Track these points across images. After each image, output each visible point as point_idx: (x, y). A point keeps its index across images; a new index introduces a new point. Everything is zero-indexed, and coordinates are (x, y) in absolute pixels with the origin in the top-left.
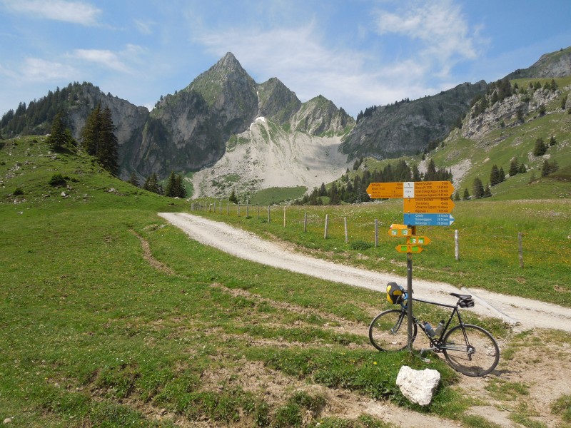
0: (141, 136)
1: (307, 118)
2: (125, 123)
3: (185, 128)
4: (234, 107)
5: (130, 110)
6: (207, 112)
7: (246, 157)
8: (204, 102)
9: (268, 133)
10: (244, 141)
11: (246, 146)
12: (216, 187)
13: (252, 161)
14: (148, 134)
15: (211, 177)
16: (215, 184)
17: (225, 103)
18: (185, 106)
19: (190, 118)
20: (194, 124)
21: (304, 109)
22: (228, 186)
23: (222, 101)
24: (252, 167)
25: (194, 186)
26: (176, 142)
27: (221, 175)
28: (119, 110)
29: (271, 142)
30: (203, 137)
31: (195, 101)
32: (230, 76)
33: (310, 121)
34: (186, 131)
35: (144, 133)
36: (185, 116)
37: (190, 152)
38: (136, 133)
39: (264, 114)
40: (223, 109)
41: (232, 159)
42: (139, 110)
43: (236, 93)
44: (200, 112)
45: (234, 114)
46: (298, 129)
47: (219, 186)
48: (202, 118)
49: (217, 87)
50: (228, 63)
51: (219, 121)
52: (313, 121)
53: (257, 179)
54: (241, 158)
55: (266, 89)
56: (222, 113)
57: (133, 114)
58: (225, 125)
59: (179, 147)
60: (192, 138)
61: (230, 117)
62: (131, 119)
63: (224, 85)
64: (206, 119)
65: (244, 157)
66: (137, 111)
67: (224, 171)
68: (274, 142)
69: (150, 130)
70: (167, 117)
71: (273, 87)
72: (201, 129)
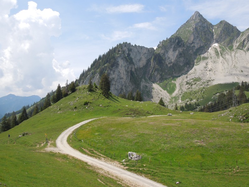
0: (151, 62)
1: (244, 41)
2: (143, 57)
3: (172, 56)
4: (199, 40)
5: (145, 51)
6: (184, 46)
7: (205, 67)
8: (182, 41)
9: (219, 52)
10: (205, 58)
11: (206, 61)
12: (188, 85)
13: (208, 69)
14: (153, 61)
15: (186, 80)
16: (187, 83)
17: (194, 39)
18: (172, 45)
19: (174, 50)
20: (177, 53)
21: (242, 35)
22: (194, 84)
23: (192, 38)
24: (208, 73)
25: (177, 85)
26: (168, 63)
27: (191, 78)
28: (140, 51)
29: (221, 58)
30: (182, 59)
31: (177, 41)
32: (197, 24)
33: (246, 42)
34: (173, 57)
35: (152, 61)
36: (172, 50)
37: (175, 68)
38: (148, 61)
39: (217, 42)
40: (193, 43)
41: (198, 69)
42: (150, 50)
43: (200, 33)
44: (180, 46)
45: (199, 44)
46: (238, 48)
47: (189, 84)
48: (181, 50)
49: (189, 31)
50: (196, 17)
51: (190, 50)
52: (247, 42)
53: (210, 79)
54: (202, 68)
55: (218, 27)
56: (192, 45)
57: (147, 52)
58: (194, 51)
59: (169, 65)
60: (176, 60)
61: (197, 46)
62: (146, 54)
63: (193, 30)
64: (183, 50)
65: (205, 68)
66: (149, 51)
67: (193, 76)
68: (223, 57)
69: (154, 59)
70: (163, 51)
71: (222, 26)
72: (180, 55)
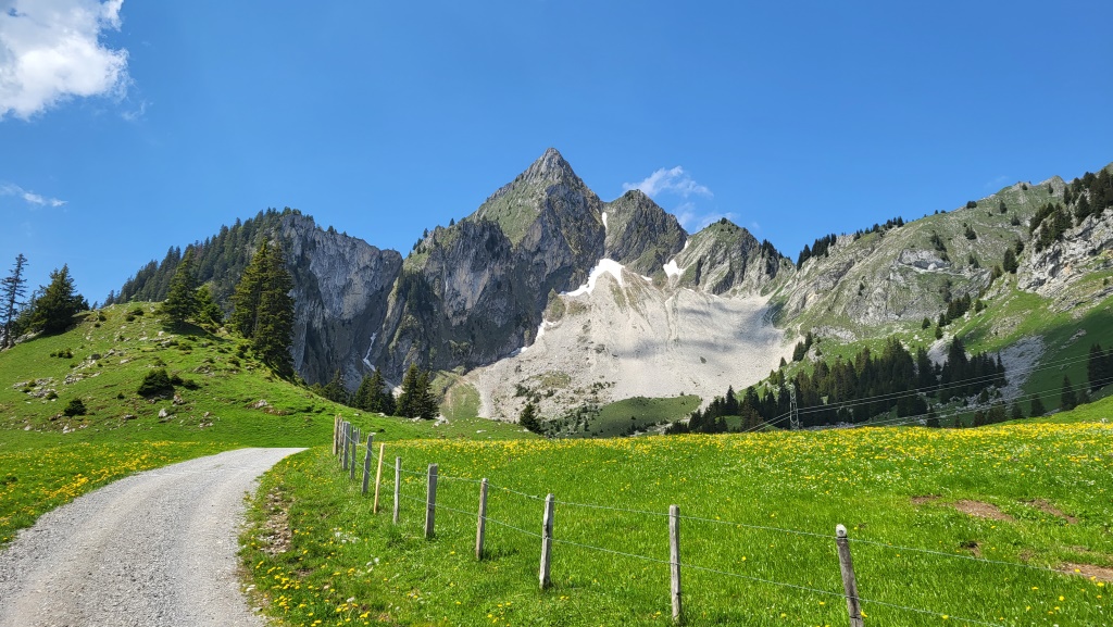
0: (387, 304)
1: (700, 264)
2: (357, 280)
3: (467, 287)
4: (560, 246)
5: (367, 257)
6: (508, 256)
7: (582, 340)
8: (503, 238)
9: (625, 293)
10: (580, 308)
11: (582, 318)
12: (524, 398)
13: (593, 346)
14: (397, 300)
15: (515, 379)
16: (521, 391)
17: (543, 239)
18: (467, 247)
19: (477, 268)
20: (485, 278)
21: (693, 247)
22: (547, 396)
23: (537, 237)
24: (593, 357)
25: (482, 398)
26: (450, 313)
27: (535, 374)
28: (347, 257)
29: (632, 311)
30: (501, 304)
31: (487, 236)
32: (551, 191)
33: (704, 269)
34: (470, 292)
35: (391, 299)
36: (467, 264)
37: (476, 332)
38: (377, 299)
39: (615, 257)
40: (539, 250)
41: (552, 342)
42: (384, 256)
43: (563, 220)
44: (496, 256)
45: (560, 259)
46: (683, 282)
47: (530, 396)
48: (498, 269)
49: (527, 210)
50: (549, 167)
51: (531, 272)
52: (710, 268)
53: (602, 381)
54: (573, 341)
55: (619, 211)
56: (537, 258)
57: (373, 265)
58: (543, 279)
59: (455, 322)
60: (479, 305)
61: (552, 265)
62: (369, 272)
63: (541, 207)
64: (508, 270)
65: (579, 340)
66: (381, 259)
67: (541, 367)
68: (637, 310)
69: (402, 293)
70: (434, 268)
71: (632, 207)
72: (497, 286)
